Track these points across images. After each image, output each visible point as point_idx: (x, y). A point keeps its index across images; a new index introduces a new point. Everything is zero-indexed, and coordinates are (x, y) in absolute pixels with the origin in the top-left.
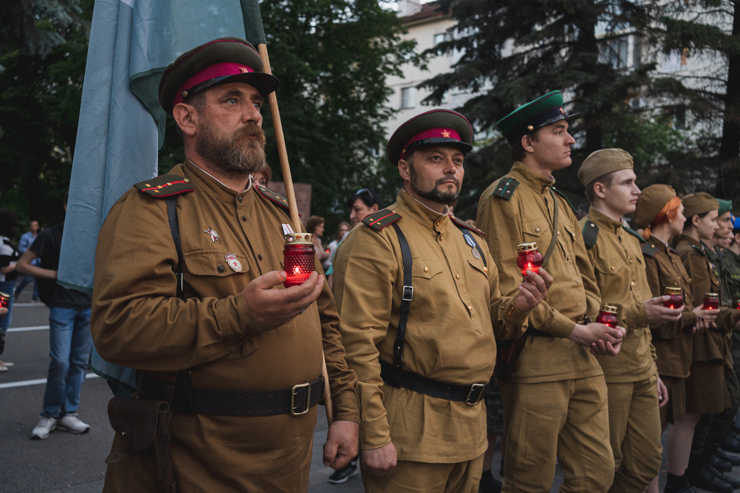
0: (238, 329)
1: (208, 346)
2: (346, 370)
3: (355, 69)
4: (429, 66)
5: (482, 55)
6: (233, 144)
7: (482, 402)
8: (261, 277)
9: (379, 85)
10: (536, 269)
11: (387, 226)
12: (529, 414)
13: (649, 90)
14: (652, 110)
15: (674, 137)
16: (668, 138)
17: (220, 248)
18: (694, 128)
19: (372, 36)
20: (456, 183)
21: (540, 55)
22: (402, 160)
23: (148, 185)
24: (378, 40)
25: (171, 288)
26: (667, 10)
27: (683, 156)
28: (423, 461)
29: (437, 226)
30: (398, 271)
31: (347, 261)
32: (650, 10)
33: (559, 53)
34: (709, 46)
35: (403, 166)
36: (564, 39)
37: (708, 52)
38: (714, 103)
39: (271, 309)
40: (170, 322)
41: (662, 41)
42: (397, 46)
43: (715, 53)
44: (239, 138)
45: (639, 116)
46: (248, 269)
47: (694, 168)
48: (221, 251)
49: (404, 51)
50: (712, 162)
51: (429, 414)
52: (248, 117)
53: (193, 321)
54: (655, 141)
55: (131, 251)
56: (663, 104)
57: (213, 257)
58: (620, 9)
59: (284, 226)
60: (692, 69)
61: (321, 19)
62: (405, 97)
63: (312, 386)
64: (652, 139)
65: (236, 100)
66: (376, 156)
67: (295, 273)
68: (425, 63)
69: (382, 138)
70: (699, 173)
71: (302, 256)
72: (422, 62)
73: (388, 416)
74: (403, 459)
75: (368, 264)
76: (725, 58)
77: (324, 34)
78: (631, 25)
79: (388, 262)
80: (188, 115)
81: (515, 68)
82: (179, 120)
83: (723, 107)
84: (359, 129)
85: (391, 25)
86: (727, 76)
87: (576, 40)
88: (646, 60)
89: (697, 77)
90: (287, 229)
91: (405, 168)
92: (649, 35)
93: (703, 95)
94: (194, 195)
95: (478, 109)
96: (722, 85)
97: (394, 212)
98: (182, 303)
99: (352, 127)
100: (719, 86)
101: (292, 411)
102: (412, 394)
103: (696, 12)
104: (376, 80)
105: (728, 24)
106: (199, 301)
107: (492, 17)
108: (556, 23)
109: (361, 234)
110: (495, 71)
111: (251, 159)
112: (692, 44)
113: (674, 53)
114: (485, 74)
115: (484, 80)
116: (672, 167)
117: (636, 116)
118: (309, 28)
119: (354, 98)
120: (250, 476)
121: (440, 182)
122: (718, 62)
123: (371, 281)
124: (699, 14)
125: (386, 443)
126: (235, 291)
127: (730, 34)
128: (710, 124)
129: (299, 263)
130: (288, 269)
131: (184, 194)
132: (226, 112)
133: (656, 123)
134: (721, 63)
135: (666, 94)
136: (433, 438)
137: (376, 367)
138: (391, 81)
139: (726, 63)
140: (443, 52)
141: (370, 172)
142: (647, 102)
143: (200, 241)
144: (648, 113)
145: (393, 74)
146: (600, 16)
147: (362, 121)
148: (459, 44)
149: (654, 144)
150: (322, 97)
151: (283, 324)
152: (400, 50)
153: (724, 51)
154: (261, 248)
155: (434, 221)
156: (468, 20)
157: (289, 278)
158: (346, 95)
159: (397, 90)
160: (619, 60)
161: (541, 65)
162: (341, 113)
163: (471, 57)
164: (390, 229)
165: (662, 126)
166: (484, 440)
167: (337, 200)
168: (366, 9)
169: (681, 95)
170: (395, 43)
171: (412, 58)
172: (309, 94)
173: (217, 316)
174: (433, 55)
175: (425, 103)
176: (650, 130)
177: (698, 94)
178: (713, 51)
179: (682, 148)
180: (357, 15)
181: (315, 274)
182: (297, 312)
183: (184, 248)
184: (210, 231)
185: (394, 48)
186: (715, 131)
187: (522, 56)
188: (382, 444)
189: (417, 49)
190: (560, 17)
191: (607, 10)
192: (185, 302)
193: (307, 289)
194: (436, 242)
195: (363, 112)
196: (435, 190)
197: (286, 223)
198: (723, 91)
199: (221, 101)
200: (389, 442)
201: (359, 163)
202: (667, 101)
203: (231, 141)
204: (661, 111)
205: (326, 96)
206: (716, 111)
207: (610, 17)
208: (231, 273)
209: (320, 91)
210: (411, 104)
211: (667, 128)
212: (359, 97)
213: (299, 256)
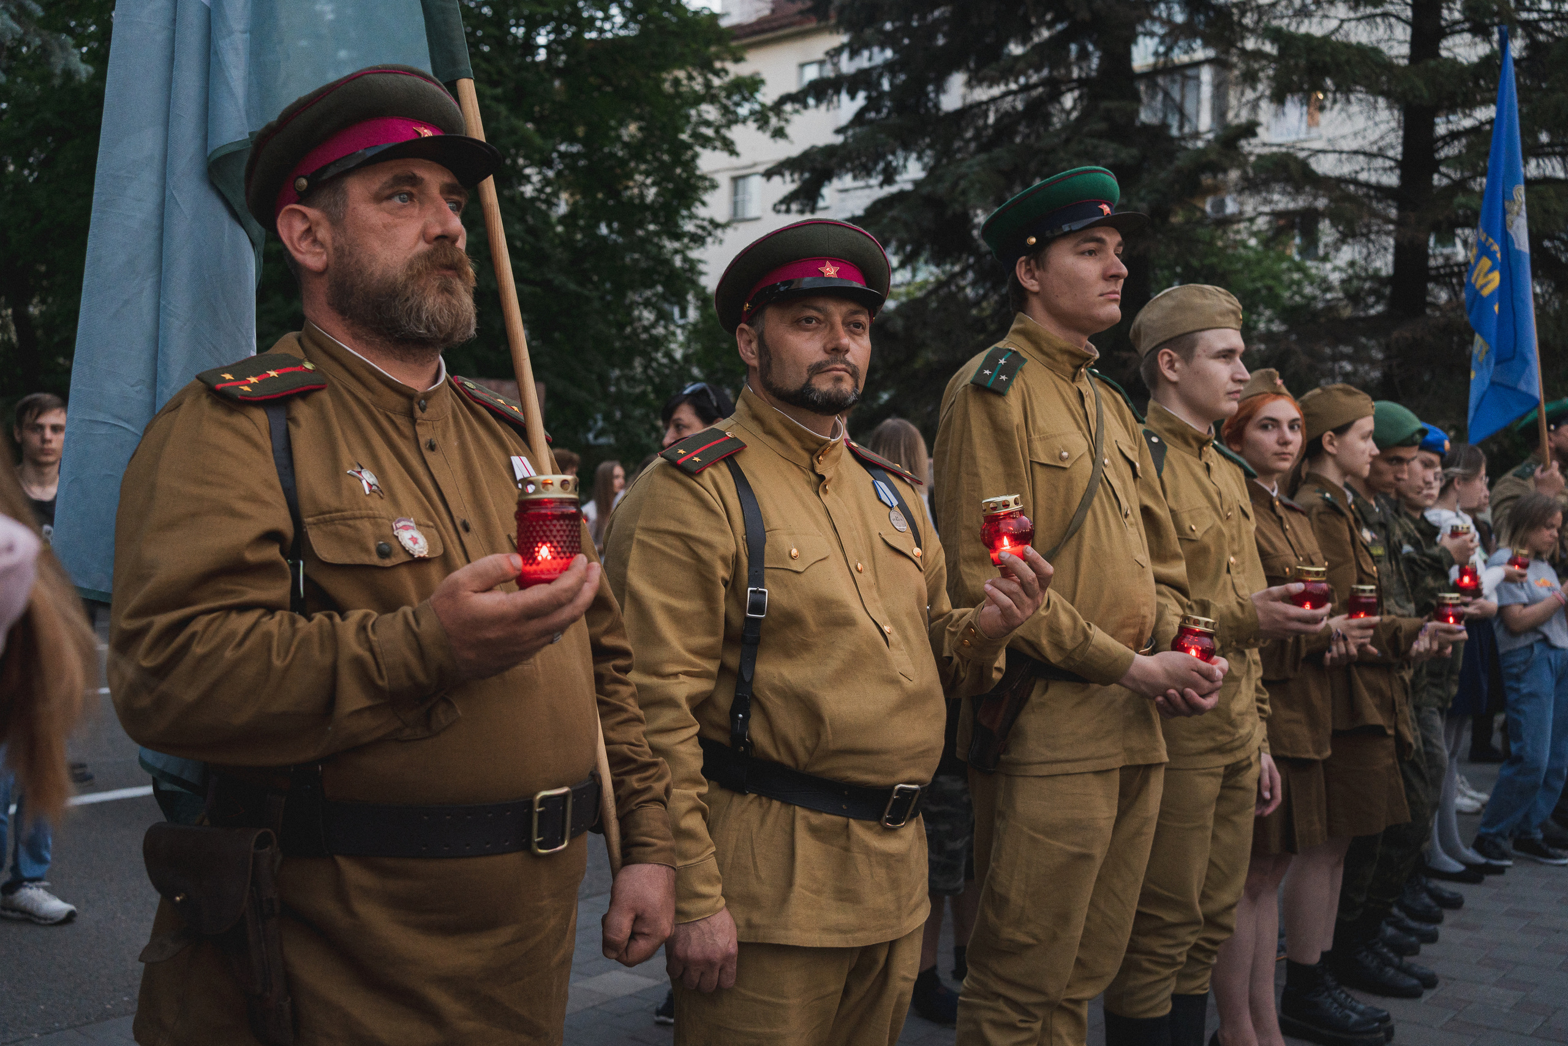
0: (421, 676)
1: (359, 712)
2: (647, 759)
3: (632, 136)
4: (789, 130)
5: (900, 107)
6: (406, 286)
7: (918, 822)
8: (468, 566)
9: (684, 171)
10: (1019, 548)
11: (714, 464)
12: (1033, 840)
13: (1245, 177)
14: (1252, 220)
15: (1296, 276)
16: (1285, 277)
17: (380, 507)
18: (1335, 258)
19: (667, 67)
20: (850, 370)
21: (1020, 106)
22: (744, 326)
23: (228, 376)
24: (681, 74)
25: (278, 591)
26: (1278, 14)
27: (1315, 315)
28: (790, 943)
29: (819, 462)
30: (737, 557)
31: (631, 537)
32: (1243, 14)
33: (1060, 103)
34: (1362, 89)
35: (745, 337)
36: (1070, 72)
37: (1361, 100)
38: (1374, 204)
39: (492, 634)
40: (277, 663)
41: (1268, 77)
42: (720, 87)
43: (1376, 102)
44: (419, 273)
45: (1225, 232)
46: (440, 551)
47: (1338, 340)
48: (383, 514)
49: (736, 98)
50: (1373, 326)
51: (806, 846)
52: (437, 230)
53: (327, 660)
54: (1259, 285)
55: (193, 515)
56: (1273, 206)
57: (366, 526)
58: (1182, 12)
59: (515, 460)
60: (1331, 136)
61: (558, 31)
62: (740, 197)
63: (575, 793)
64: (1253, 280)
65: (411, 196)
66: (681, 322)
67: (539, 558)
68: (782, 123)
69: (694, 284)
70: (1347, 350)
71: (555, 522)
72: (774, 121)
73: (719, 855)
74: (752, 940)
75: (678, 543)
76: (1396, 113)
77: (565, 62)
78: (1206, 45)
79: (715, 538)
80: (309, 231)
81: (969, 134)
82: (291, 239)
83: (1393, 213)
84: (643, 264)
85: (708, 44)
86: (1400, 149)
87: (1093, 74)
88: (1237, 116)
89: (1341, 152)
90: (522, 467)
91: (750, 342)
92: (1241, 65)
93: (1352, 188)
94: (325, 396)
95: (894, 219)
96: (1391, 169)
97: (728, 434)
98: (302, 622)
99: (628, 260)
100: (1385, 170)
101: (534, 846)
102: (770, 805)
103: (1336, 17)
104: (677, 161)
105: (1400, 42)
106: (337, 619)
107: (919, 27)
108: (1051, 39)
109: (660, 481)
110: (928, 140)
111: (446, 318)
112: (1329, 82)
113: (1293, 102)
114: (907, 148)
115: (906, 159)
116: (1294, 337)
117: (1219, 232)
118: (533, 48)
119: (631, 198)
120: (449, 982)
121: (817, 369)
122: (1382, 122)
123: (681, 578)
124: (1342, 21)
125: (714, 911)
126: (413, 595)
127: (1404, 62)
128: (1368, 249)
129: (547, 537)
130: (526, 550)
131: (305, 394)
132: (388, 219)
133: (1260, 248)
134: (1388, 122)
135: (1277, 187)
136: (814, 896)
137: (693, 754)
138: (709, 161)
139: (1399, 122)
140: (819, 100)
141: (669, 354)
142: (1242, 204)
143: (338, 492)
144: (1242, 226)
145: (715, 148)
146: (1143, 25)
147: (649, 247)
148: (853, 83)
149: (1257, 291)
150: (564, 196)
151: (516, 664)
152: (728, 97)
153: (1394, 98)
154: (468, 506)
155: (812, 453)
156: (869, 32)
157: (528, 568)
158: (615, 194)
159: (724, 180)
160: (1183, 118)
161: (1022, 128)
162: (604, 230)
163: (878, 111)
164: (720, 470)
165: (1272, 254)
166: (922, 901)
167: (599, 417)
168: (655, 10)
169: (1308, 189)
170: (716, 82)
171: (752, 113)
172: (536, 190)
173: (377, 650)
174: (797, 106)
175: (783, 207)
176: (1248, 263)
177: (1343, 186)
178: (1371, 99)
179: (1314, 298)
180: (636, 22)
181: (581, 559)
182: (544, 640)
183: (306, 506)
184: (360, 473)
185: (714, 91)
186: (1378, 264)
187: (984, 107)
188: (706, 912)
189: (764, 95)
190: (1059, 27)
191: (1156, 13)
192: (310, 619)
193: (565, 591)
194: (816, 497)
195: (652, 227)
196: (807, 387)
197: (519, 455)
198: (1392, 180)
199: (379, 198)
200: (722, 909)
201: (644, 336)
202: (1282, 201)
203: (401, 278)
204: (1270, 222)
205: (572, 195)
206: (1380, 222)
207: (1162, 27)
208: (404, 558)
209: (559, 183)
210: (752, 211)
211: (1282, 257)
212: (642, 196)
213: (548, 523)
